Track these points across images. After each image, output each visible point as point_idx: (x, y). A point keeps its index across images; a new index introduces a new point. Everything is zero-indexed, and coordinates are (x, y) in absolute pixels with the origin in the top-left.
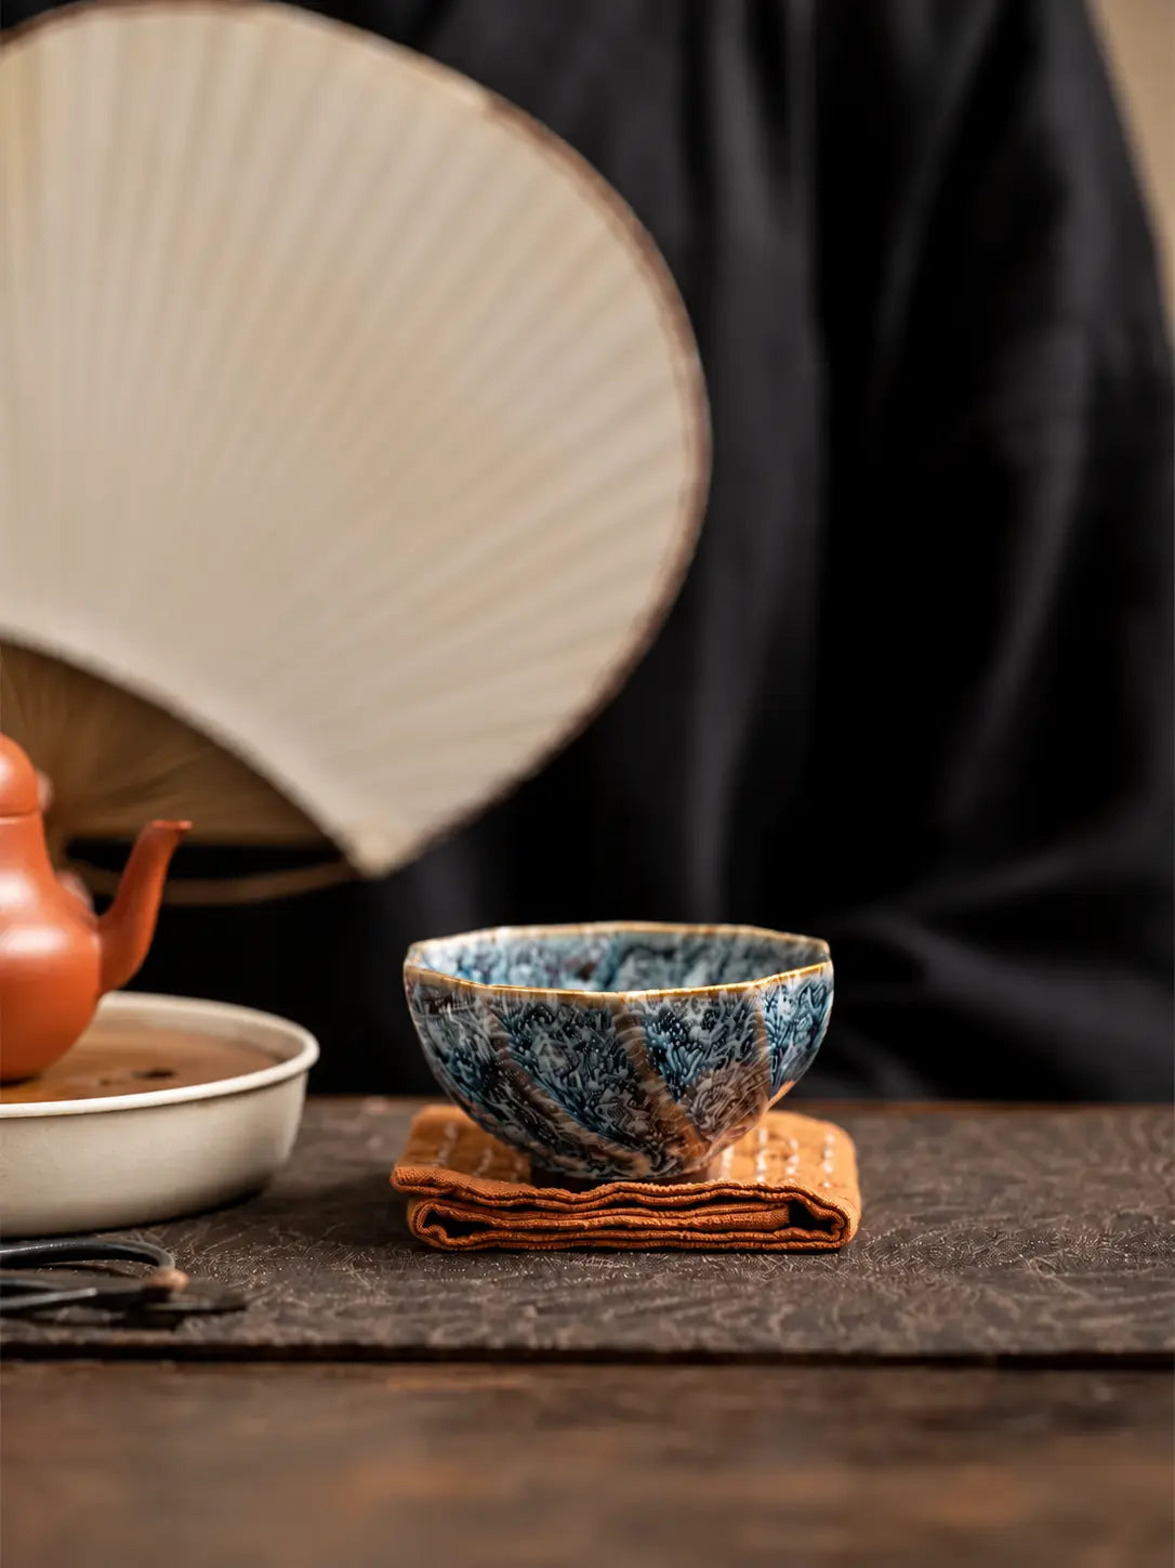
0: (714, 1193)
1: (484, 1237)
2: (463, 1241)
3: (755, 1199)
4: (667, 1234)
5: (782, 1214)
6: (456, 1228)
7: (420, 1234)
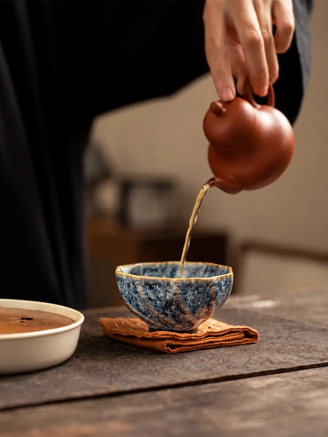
0: (229, 331)
1: (180, 349)
2: (174, 350)
3: (238, 332)
4: (220, 343)
5: (243, 335)
6: (173, 347)
7: (165, 350)
